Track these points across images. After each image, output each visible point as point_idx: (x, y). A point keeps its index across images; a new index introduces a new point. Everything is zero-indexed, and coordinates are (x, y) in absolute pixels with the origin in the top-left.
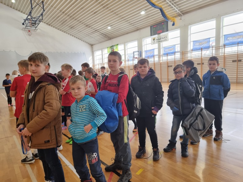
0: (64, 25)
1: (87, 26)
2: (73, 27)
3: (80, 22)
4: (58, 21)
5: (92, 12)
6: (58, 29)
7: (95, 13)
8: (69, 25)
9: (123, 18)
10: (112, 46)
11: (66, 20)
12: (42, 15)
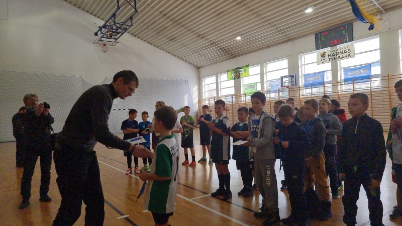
0: (159, 36)
1: (199, 36)
4: (152, 29)
6: (148, 42)
7: (219, 14)
8: (168, 34)
9: (267, 20)
10: (237, 69)
11: (166, 28)
12: (131, 18)
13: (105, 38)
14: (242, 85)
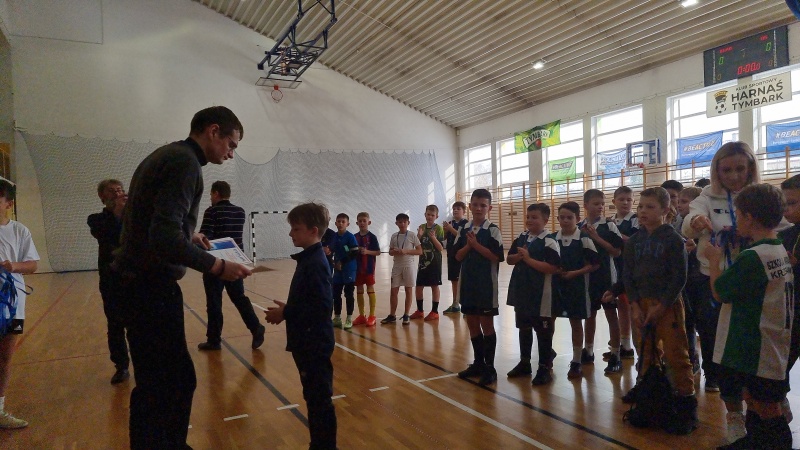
0: (382, 66)
1: (457, 64)
2: (409, 70)
3: (438, 52)
4: (365, 53)
6: (358, 80)
8: (397, 63)
10: (535, 129)
11: (392, 50)
12: (325, 33)
13: (278, 73)
14: (544, 162)
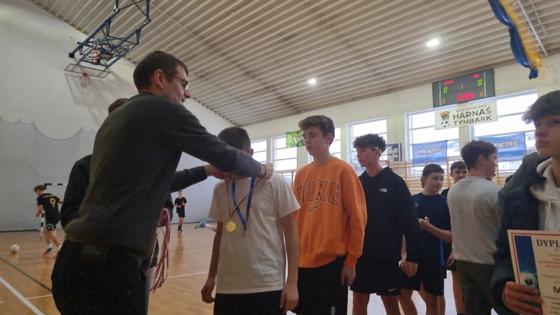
5: (280, 34)
7: (287, 39)
12: (138, 32)
